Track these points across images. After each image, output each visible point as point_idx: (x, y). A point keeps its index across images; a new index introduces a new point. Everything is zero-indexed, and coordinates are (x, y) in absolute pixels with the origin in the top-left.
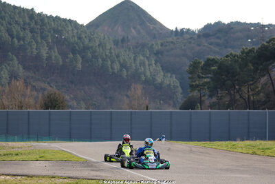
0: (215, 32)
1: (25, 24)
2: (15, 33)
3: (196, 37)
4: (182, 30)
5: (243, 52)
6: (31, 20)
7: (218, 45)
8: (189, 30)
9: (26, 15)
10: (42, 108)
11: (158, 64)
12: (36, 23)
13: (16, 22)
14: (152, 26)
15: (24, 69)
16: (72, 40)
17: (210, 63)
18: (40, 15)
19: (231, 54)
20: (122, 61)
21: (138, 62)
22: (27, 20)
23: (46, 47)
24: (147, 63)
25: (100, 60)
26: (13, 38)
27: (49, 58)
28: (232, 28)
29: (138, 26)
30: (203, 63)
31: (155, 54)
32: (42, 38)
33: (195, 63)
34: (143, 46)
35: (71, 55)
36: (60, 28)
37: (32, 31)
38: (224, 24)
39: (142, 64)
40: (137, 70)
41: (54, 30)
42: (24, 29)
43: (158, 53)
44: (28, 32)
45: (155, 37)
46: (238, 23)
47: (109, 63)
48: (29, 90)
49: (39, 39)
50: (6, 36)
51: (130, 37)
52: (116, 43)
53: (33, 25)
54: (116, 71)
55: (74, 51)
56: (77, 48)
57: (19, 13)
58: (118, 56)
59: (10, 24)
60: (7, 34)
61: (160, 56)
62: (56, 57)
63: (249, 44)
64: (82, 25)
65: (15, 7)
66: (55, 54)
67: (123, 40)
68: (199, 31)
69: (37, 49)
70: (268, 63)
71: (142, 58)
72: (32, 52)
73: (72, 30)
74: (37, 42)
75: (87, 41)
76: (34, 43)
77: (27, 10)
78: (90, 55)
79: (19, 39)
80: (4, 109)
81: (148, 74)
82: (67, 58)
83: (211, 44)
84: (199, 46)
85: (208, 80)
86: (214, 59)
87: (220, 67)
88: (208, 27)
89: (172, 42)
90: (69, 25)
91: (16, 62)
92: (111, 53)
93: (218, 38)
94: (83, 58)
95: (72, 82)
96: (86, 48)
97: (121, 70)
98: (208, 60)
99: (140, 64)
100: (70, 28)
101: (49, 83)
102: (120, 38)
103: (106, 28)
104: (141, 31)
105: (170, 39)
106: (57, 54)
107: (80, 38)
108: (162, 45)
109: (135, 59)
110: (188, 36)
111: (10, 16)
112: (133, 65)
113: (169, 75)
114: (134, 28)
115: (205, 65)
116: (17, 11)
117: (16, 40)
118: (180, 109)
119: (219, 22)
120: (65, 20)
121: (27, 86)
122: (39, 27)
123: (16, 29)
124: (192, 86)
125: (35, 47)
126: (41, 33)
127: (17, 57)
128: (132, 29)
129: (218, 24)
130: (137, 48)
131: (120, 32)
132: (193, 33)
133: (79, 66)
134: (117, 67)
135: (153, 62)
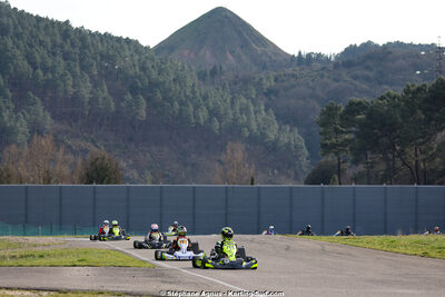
0: (364, 58)
1: (54, 46)
2: (39, 60)
3: (331, 67)
4: (309, 55)
5: (407, 92)
6: (65, 40)
7: (367, 79)
8: (319, 55)
9: (56, 31)
10: (81, 182)
11: (271, 111)
12: (73, 45)
13: (41, 43)
14: (259, 50)
15: (53, 118)
16: (131, 72)
17: (354, 108)
18: (80, 31)
19: (388, 95)
20: (211, 104)
21: (237, 108)
22: (59, 40)
23: (89, 84)
24: (252, 108)
25: (176, 104)
26: (35, 68)
27: (93, 101)
28: (390, 53)
29: (238, 50)
30: (343, 108)
31: (266, 94)
32: (83, 68)
33: (330, 109)
34: (246, 81)
35: (130, 97)
36: (111, 53)
37: (65, 59)
38: (377, 46)
39: (244, 110)
40: (235, 120)
41: (102, 56)
42: (54, 54)
43: (269, 93)
44: (59, 58)
45: (265, 67)
46: (399, 44)
47: (191, 108)
49: (78, 69)
50: (24, 66)
51: (224, 68)
52: (202, 76)
53: (67, 47)
54: (202, 122)
55: (134, 90)
56: (140, 84)
58: (205, 98)
59: (31, 46)
60: (26, 62)
61: (273, 98)
62: (104, 98)
63: (418, 78)
64: (147, 48)
65: (38, 19)
66: (104, 93)
67: (214, 72)
68: (336, 57)
69: (74, 86)
71: (244, 100)
72: (66, 92)
73: (132, 55)
74: (74, 75)
75: (154, 74)
76: (69, 76)
77: (59, 23)
78: (159, 95)
79: (45, 70)
80: (21, 183)
81: (254, 126)
82: (123, 100)
83: (356, 78)
84: (336, 80)
85: (352, 136)
86: (360, 103)
87: (370, 116)
88: (351, 50)
89: (293, 76)
90: (126, 46)
91: (40, 107)
92: (193, 92)
93: (367, 68)
94: (148, 100)
95: (131, 140)
96: (154, 85)
97: (210, 120)
98: (351, 104)
99: (241, 111)
100: (127, 53)
101: (93, 142)
102: (209, 68)
103: (186, 53)
104: (244, 57)
105: (290, 71)
106: (106, 94)
107: (143, 69)
108: (276, 80)
109: (232, 102)
110: (319, 66)
111: (31, 32)
112: (230, 112)
113: (288, 128)
114: (232, 52)
115: (346, 112)
116: (42, 25)
117: (40, 72)
118: (306, 183)
119: (369, 42)
120: (119, 39)
121: (58, 146)
122: (78, 51)
123: (39, 54)
124: (324, 146)
125: (71, 83)
126: (81, 60)
127: (42, 100)
128: (230, 57)
129: (368, 45)
130: (236, 83)
131: (208, 58)
132: (327, 60)
133: (143, 113)
134: (203, 115)
135: (263, 107)
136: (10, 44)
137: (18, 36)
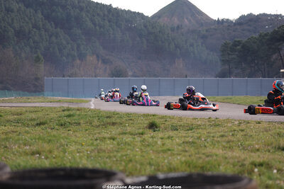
0: (247, 21)
1: (104, 15)
2: (97, 22)
3: (233, 25)
4: (223, 20)
6: (109, 13)
7: (249, 31)
8: (228, 20)
9: (105, 9)
11: (204, 45)
12: (113, 15)
13: (98, 15)
14: (200, 17)
15: (104, 49)
16: (139, 28)
17: (236, 44)
18: (116, 9)
19: (252, 37)
20: (176, 43)
21: (188, 44)
22: (106, 13)
23: (120, 33)
24: (195, 44)
25: (160, 42)
26: (95, 26)
27: (122, 41)
28: (260, 18)
29: (190, 17)
30: (231, 44)
31: (202, 38)
32: (117, 26)
34: (193, 32)
35: (138, 39)
36: (130, 19)
37: (109, 22)
38: (254, 15)
39: (192, 45)
40: (187, 49)
41: (126, 20)
42: (104, 20)
43: (204, 37)
44: (106, 22)
45: (202, 25)
47: (167, 44)
48: (100, 63)
49: (115, 27)
50: (89, 24)
51: (183, 25)
52: (173, 30)
53: (110, 16)
54: (172, 50)
56: (143, 33)
57: (101, 8)
58: (173, 40)
59: (94, 16)
62: (127, 40)
63: (268, 29)
64: (147, 17)
65: (97, 3)
66: (127, 37)
67: (178, 27)
68: (236, 21)
70: (278, 44)
71: (192, 41)
72: (110, 37)
73: (140, 20)
74: (113, 29)
75: (150, 28)
76: (111, 30)
77: (107, 5)
79: (100, 27)
81: (196, 52)
82: (135, 40)
83: (243, 30)
84: (234, 31)
85: (235, 56)
86: (239, 41)
87: (242, 47)
88: (242, 17)
89: (215, 29)
90: (138, 16)
91: (97, 44)
92: (168, 37)
93: (249, 25)
94: (147, 40)
95: (139, 59)
96: (150, 33)
97: (175, 50)
98: (235, 41)
99: (190, 45)
100: (138, 19)
101: (122, 60)
102: (176, 26)
103: (166, 19)
104: (192, 21)
105: (213, 27)
107: (145, 26)
108: (207, 31)
109: (186, 42)
110: (227, 25)
111: (94, 10)
112: (185, 46)
113: (212, 53)
114: (187, 19)
115: (233, 45)
116: (99, 6)
117: (98, 28)
120: (135, 13)
121: (98, 60)
122: (115, 18)
123: (98, 20)
125: (112, 33)
126: (117, 23)
127: (99, 41)
128: (186, 20)
129: (250, 15)
130: (188, 33)
131: (176, 21)
132: (232, 22)
133: (145, 46)
134: (172, 47)
135: (200, 44)
136: (84, 15)
137: (88, 11)
